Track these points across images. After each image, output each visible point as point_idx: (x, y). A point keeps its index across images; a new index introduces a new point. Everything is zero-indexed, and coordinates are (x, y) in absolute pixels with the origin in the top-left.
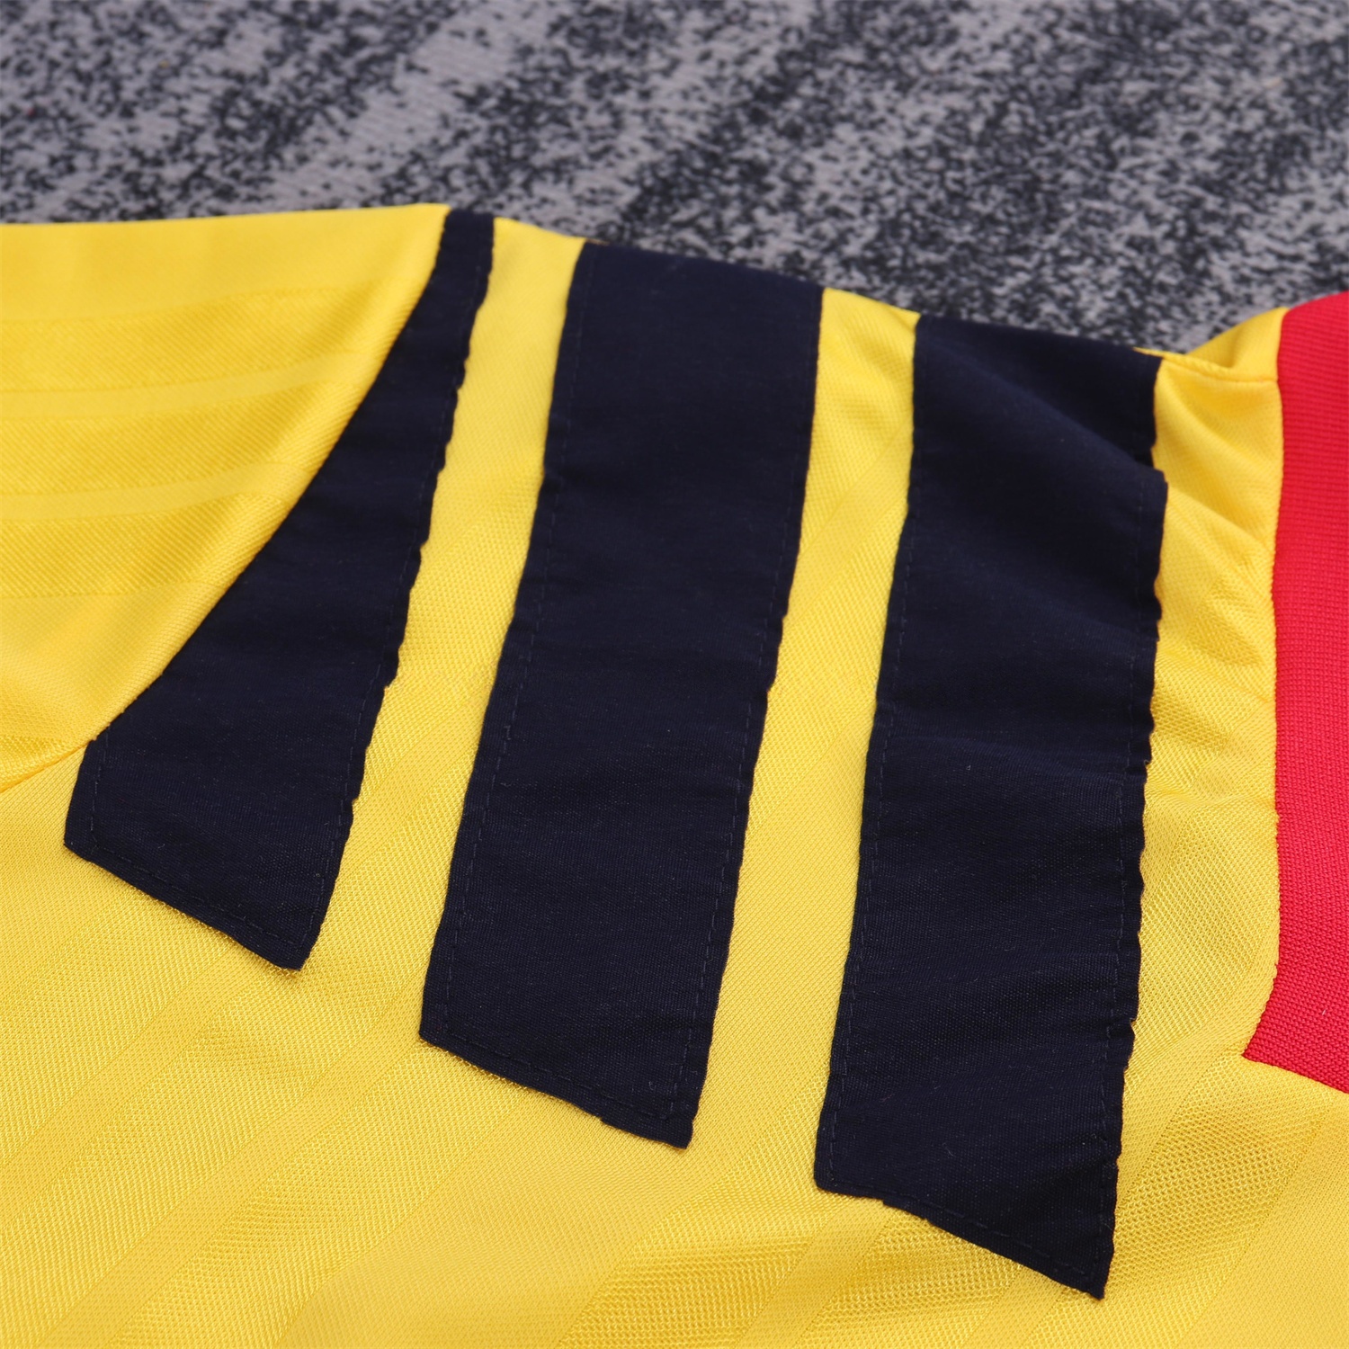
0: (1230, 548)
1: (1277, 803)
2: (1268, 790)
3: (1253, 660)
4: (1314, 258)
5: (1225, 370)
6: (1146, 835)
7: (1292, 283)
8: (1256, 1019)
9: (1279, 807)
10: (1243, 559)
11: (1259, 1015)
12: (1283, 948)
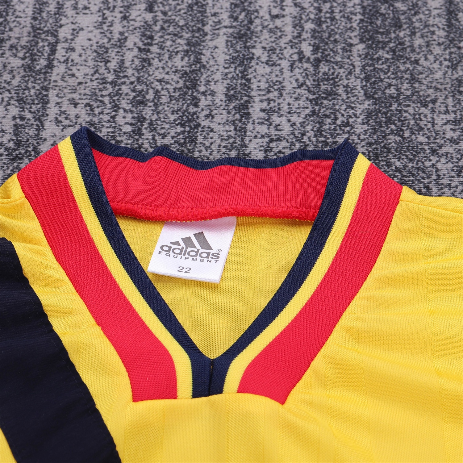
0: (37, 252)
1: (97, 323)
2: (92, 321)
3: (64, 283)
4: (6, 153)
5: (9, 200)
6: (67, 349)
7: (4, 163)
8: (130, 390)
9: (99, 324)
10: (44, 255)
11: (130, 388)
12: (125, 365)
